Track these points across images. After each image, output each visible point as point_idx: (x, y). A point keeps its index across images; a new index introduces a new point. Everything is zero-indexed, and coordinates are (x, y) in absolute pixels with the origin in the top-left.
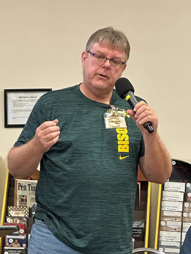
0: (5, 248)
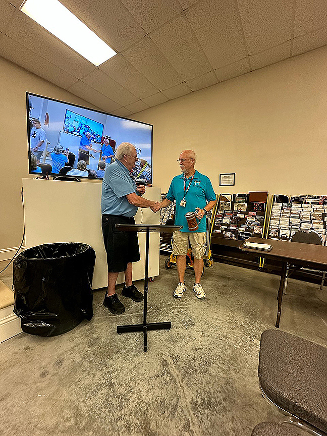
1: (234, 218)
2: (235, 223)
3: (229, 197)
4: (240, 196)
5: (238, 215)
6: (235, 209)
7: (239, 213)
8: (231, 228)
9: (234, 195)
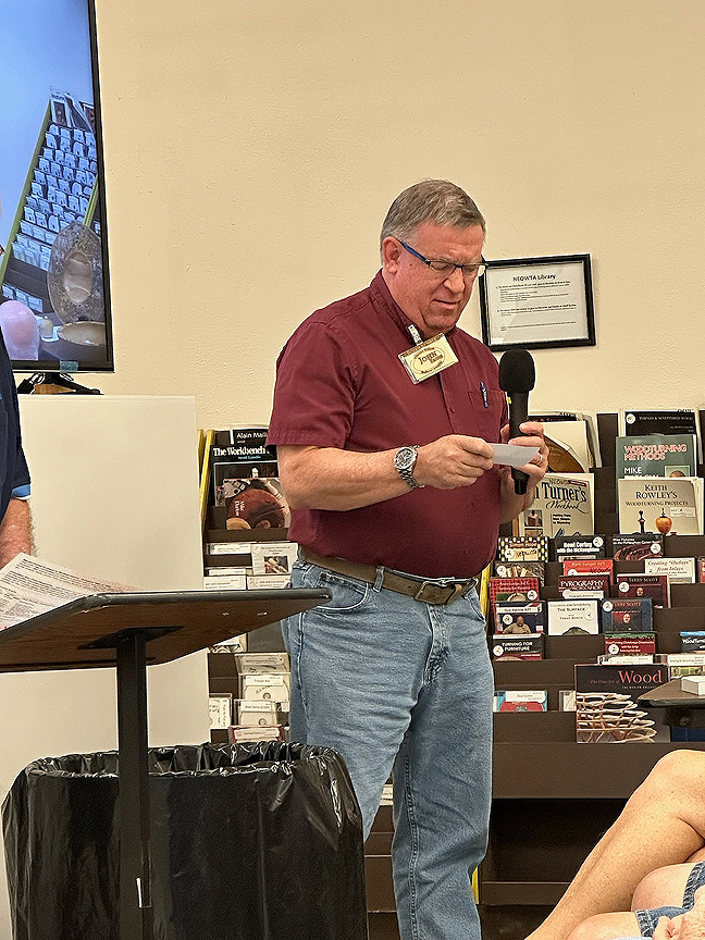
0: (495, 637)
1: (624, 587)
2: (637, 624)
3: (572, 438)
4: (646, 424)
5: (652, 568)
6: (628, 525)
7: (656, 548)
8: (614, 661)
9: (607, 423)
